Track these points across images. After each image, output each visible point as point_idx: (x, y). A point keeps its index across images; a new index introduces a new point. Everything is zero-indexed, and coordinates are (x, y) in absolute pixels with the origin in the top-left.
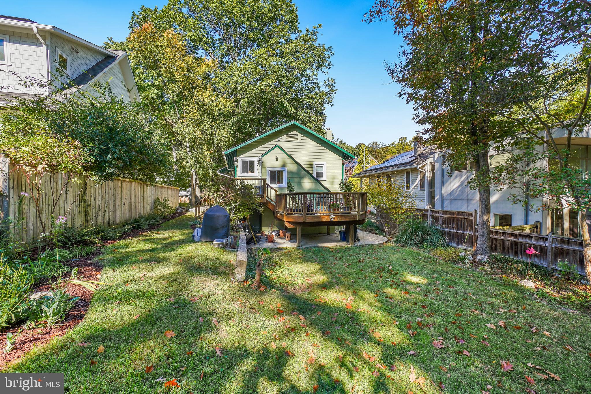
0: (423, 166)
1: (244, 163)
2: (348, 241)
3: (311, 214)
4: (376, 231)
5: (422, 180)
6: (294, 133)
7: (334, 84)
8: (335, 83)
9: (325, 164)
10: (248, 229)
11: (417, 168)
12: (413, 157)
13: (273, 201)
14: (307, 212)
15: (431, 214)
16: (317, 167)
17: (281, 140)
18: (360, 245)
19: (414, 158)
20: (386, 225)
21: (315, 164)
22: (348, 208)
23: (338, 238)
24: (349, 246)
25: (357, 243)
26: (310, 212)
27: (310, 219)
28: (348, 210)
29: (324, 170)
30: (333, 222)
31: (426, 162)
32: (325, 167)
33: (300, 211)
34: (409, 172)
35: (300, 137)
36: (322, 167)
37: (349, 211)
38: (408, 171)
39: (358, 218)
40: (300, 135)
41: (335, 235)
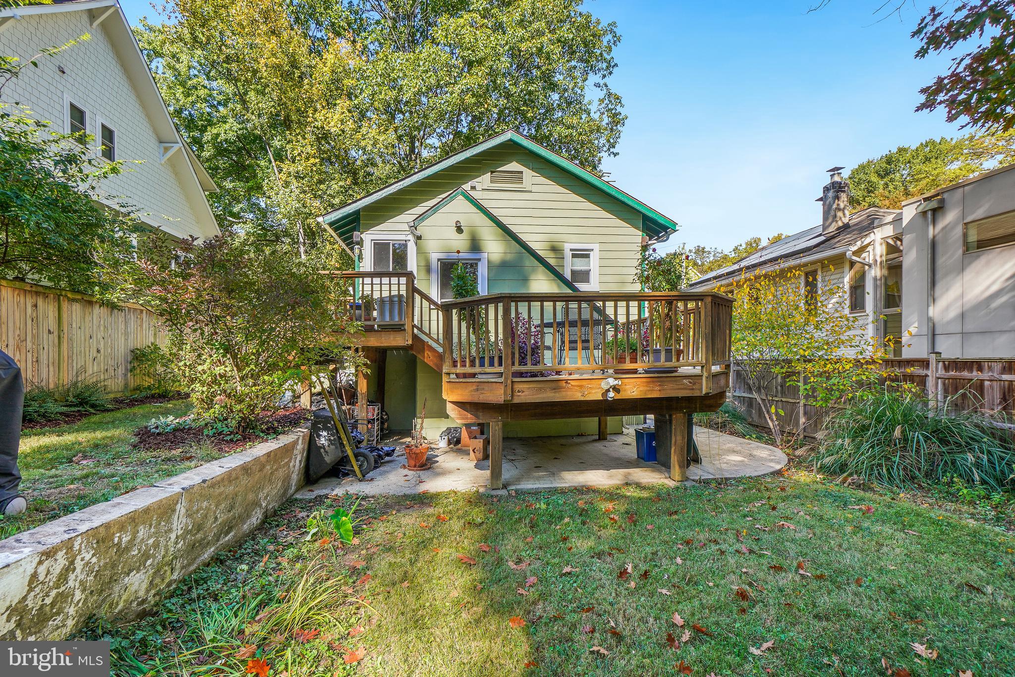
0: (862, 249)
1: (380, 248)
2: (666, 466)
3: (534, 375)
4: (739, 427)
5: (857, 289)
6: (514, 166)
7: (619, 109)
8: (622, 106)
9: (596, 247)
10: (325, 428)
11: (844, 254)
12: (820, 235)
13: (437, 341)
14: (517, 368)
15: (941, 372)
16: (574, 256)
17: (479, 187)
18: (707, 482)
19: (822, 238)
20: (773, 410)
21: (567, 247)
22: (668, 351)
23: (632, 452)
24: (671, 484)
25: (695, 472)
26: (529, 367)
27: (527, 393)
28: (669, 359)
29: (594, 264)
30: (615, 401)
31: (873, 236)
32: (594, 257)
33: (492, 364)
34: (814, 273)
35: (530, 177)
36: (588, 256)
37: (673, 363)
38: (810, 268)
39: (705, 388)
40: (528, 174)
41: (621, 439)
